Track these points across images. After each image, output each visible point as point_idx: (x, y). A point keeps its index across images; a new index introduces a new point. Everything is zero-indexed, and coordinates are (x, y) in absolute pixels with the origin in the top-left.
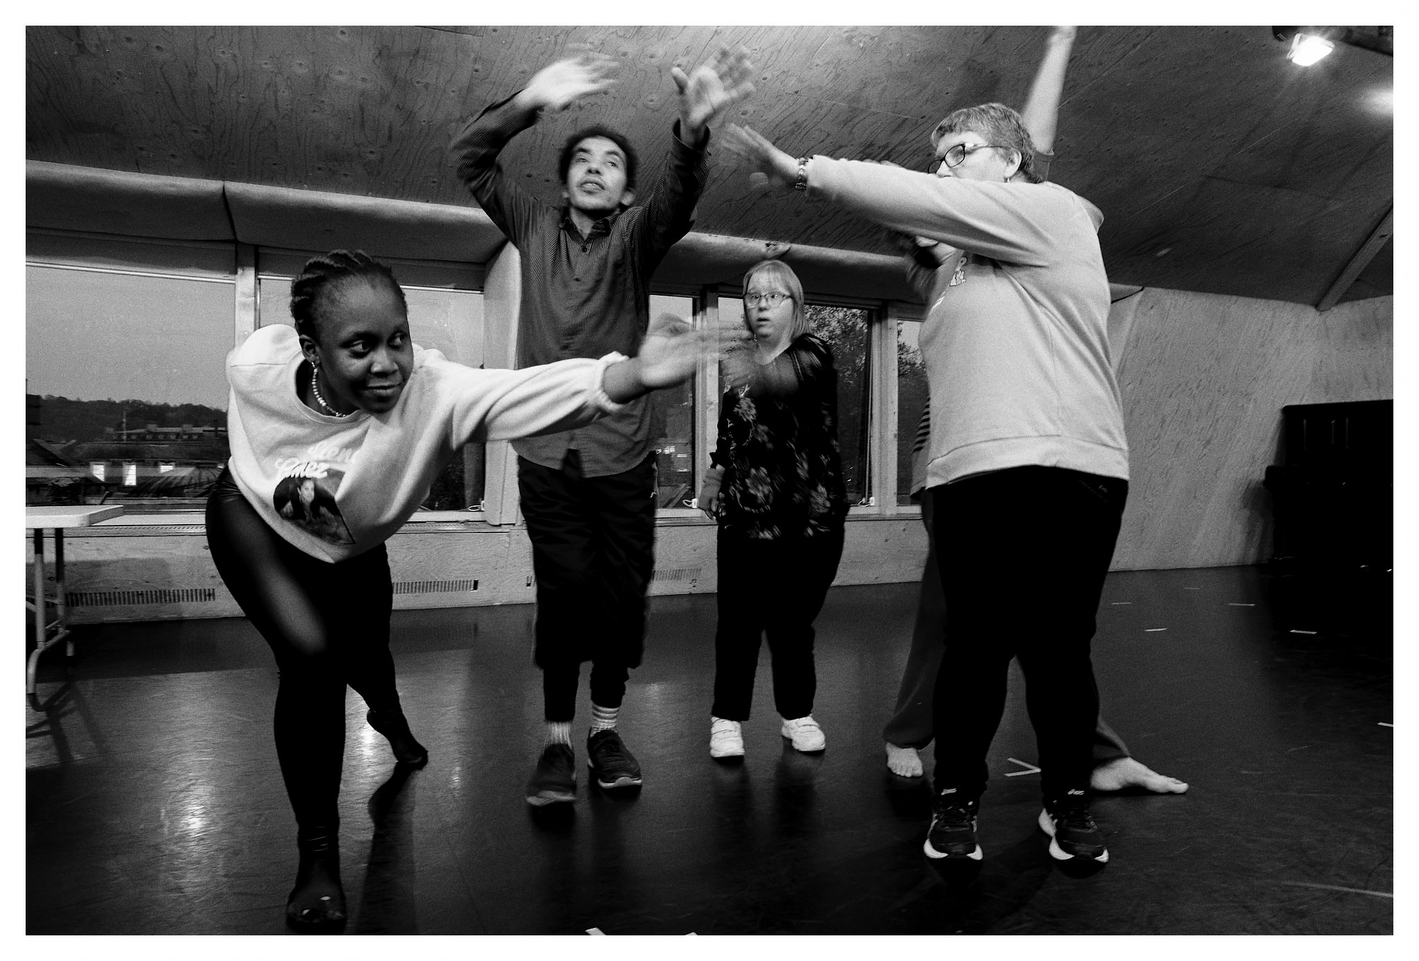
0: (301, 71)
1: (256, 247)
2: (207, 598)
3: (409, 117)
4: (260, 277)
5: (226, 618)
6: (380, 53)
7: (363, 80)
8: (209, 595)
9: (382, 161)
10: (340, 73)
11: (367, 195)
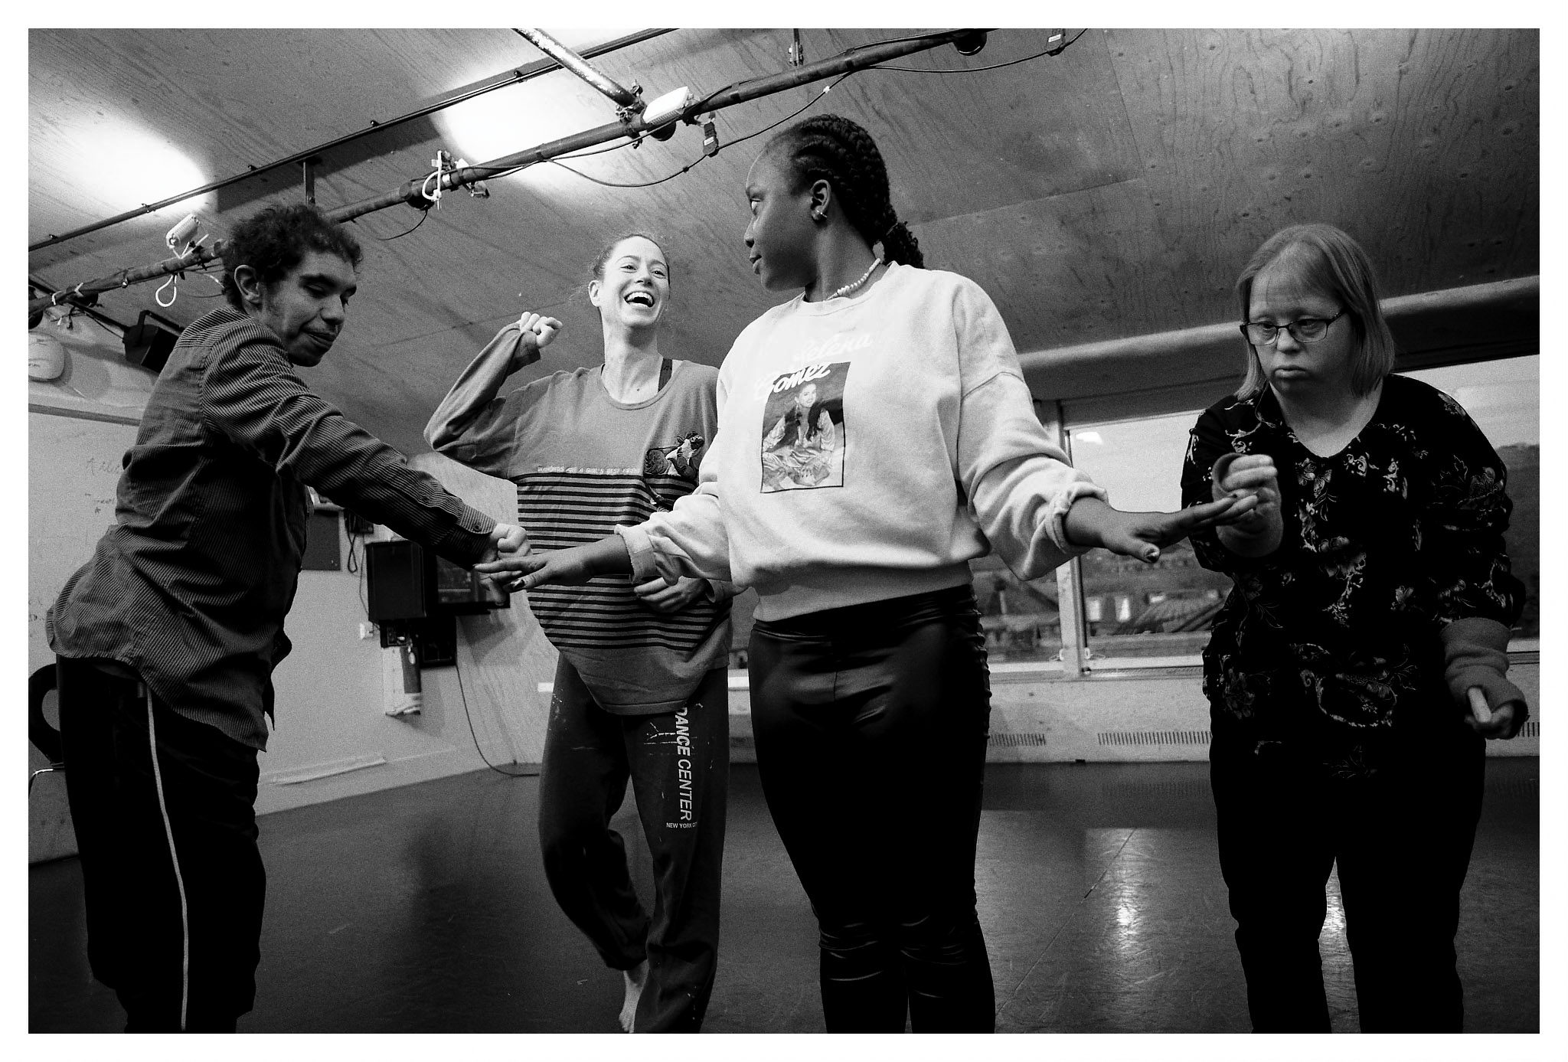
0: (1006, 258)
1: (1058, 401)
2: (1039, 743)
3: (1119, 263)
4: (1066, 428)
5: (1058, 763)
6: (1062, 222)
7: (1061, 247)
8: (1041, 740)
9: (1115, 306)
10: (1039, 248)
11: (1118, 338)
